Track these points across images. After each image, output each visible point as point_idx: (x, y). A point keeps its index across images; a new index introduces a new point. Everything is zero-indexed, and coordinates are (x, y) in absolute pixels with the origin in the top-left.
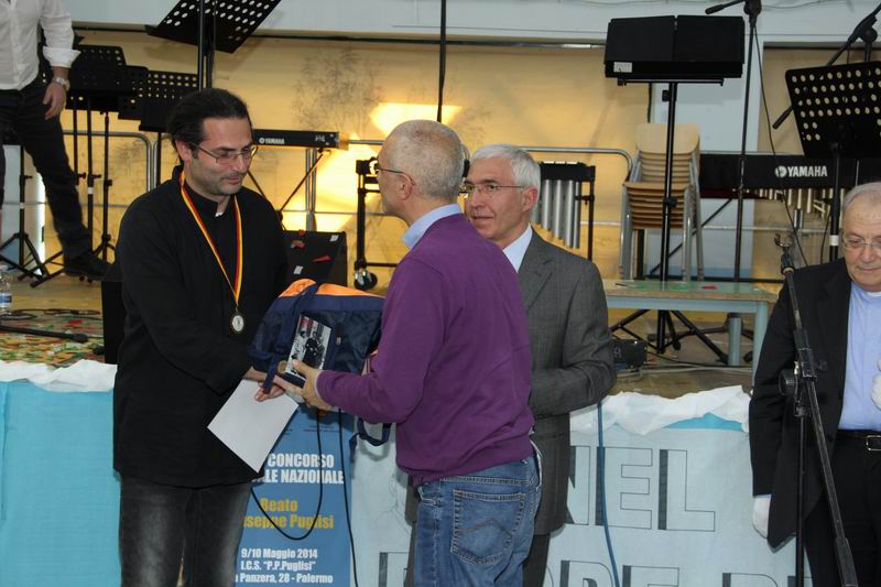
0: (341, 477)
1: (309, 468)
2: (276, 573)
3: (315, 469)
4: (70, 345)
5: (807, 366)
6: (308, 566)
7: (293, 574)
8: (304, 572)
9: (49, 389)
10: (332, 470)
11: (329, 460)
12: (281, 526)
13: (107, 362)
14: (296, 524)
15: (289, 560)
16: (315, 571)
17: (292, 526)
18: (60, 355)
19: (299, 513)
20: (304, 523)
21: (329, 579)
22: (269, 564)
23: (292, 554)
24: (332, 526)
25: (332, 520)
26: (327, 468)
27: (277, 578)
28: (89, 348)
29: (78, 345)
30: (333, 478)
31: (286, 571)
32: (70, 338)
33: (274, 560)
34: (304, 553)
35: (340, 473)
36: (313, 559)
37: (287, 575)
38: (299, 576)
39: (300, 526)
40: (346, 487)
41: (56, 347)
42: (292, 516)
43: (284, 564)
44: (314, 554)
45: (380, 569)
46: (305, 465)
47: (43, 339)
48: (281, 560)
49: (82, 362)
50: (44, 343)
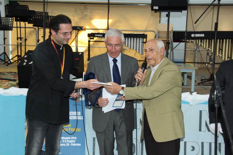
0: (82, 118)
1: (74, 115)
2: (65, 143)
3: (75, 115)
4: (11, 82)
5: (219, 92)
6: (74, 141)
7: (70, 143)
8: (73, 143)
9: (3, 95)
10: (80, 116)
11: (79, 113)
12: (66, 131)
13: (19, 88)
14: (70, 130)
15: (69, 140)
16: (76, 143)
17: (69, 131)
18: (8, 85)
19: (71, 127)
20: (73, 130)
21: (80, 145)
22: (64, 141)
23: (70, 138)
24: (80, 131)
25: (80, 129)
26: (79, 115)
27: (66, 145)
28: (16, 83)
29: (13, 82)
30: (80, 118)
31: (68, 143)
32: (11, 80)
33: (65, 140)
34: (73, 138)
35: (82, 116)
36: (75, 139)
37: (68, 144)
38: (72, 144)
39: (71, 131)
40: (84, 120)
41: (7, 83)
42: (70, 128)
43: (68, 141)
44: (76, 138)
45: (93, 142)
46: (73, 115)
47: (5, 81)
48: (67, 140)
49: (12, 88)
50: (4, 82)
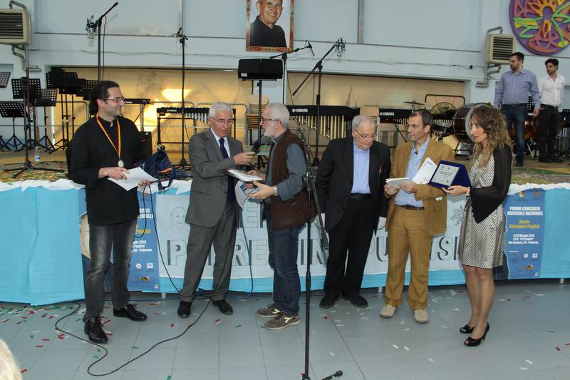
0: (153, 216)
3: (143, 213)
4: (58, 173)
6: (143, 246)
7: (138, 249)
8: (142, 248)
9: (50, 189)
10: (149, 213)
11: (148, 210)
14: (138, 232)
15: (137, 244)
16: (146, 248)
18: (54, 177)
19: (140, 229)
20: (141, 232)
21: (151, 250)
23: (138, 242)
24: (150, 233)
25: (150, 231)
26: (147, 213)
28: (65, 174)
29: (61, 174)
30: (150, 216)
31: (135, 248)
32: (58, 171)
34: (141, 242)
35: (152, 214)
36: (145, 244)
37: (136, 250)
38: (140, 250)
40: (154, 219)
41: (53, 174)
44: (145, 242)
45: (168, 246)
49: (61, 179)
50: (49, 173)
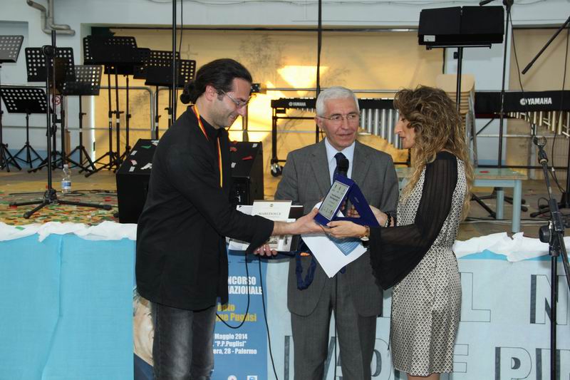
0: (260, 290)
1: (241, 285)
2: (223, 348)
3: (245, 285)
4: (101, 211)
5: (558, 224)
6: (242, 344)
7: (233, 349)
8: (239, 348)
9: (86, 238)
10: (255, 286)
11: (253, 280)
12: (225, 320)
13: (120, 222)
14: (234, 319)
15: (230, 340)
16: (246, 347)
17: (231, 320)
18: (94, 218)
19: (236, 312)
20: (240, 318)
21: (254, 352)
22: (219, 343)
23: (232, 337)
24: (255, 320)
25: (255, 317)
26: (252, 285)
27: (223, 351)
28: (112, 213)
29: (105, 212)
30: (255, 291)
31: (228, 347)
32: (102, 207)
33: (221, 340)
34: (239, 336)
35: (260, 288)
36: (245, 340)
37: (229, 350)
38: (236, 350)
39: (236, 320)
40: (263, 296)
41: (93, 213)
42: (232, 314)
43: (227, 342)
44: (245, 336)
45: (285, 346)
46: (239, 283)
47: (86, 208)
48: (225, 341)
49: (105, 222)
50: (86, 211)
